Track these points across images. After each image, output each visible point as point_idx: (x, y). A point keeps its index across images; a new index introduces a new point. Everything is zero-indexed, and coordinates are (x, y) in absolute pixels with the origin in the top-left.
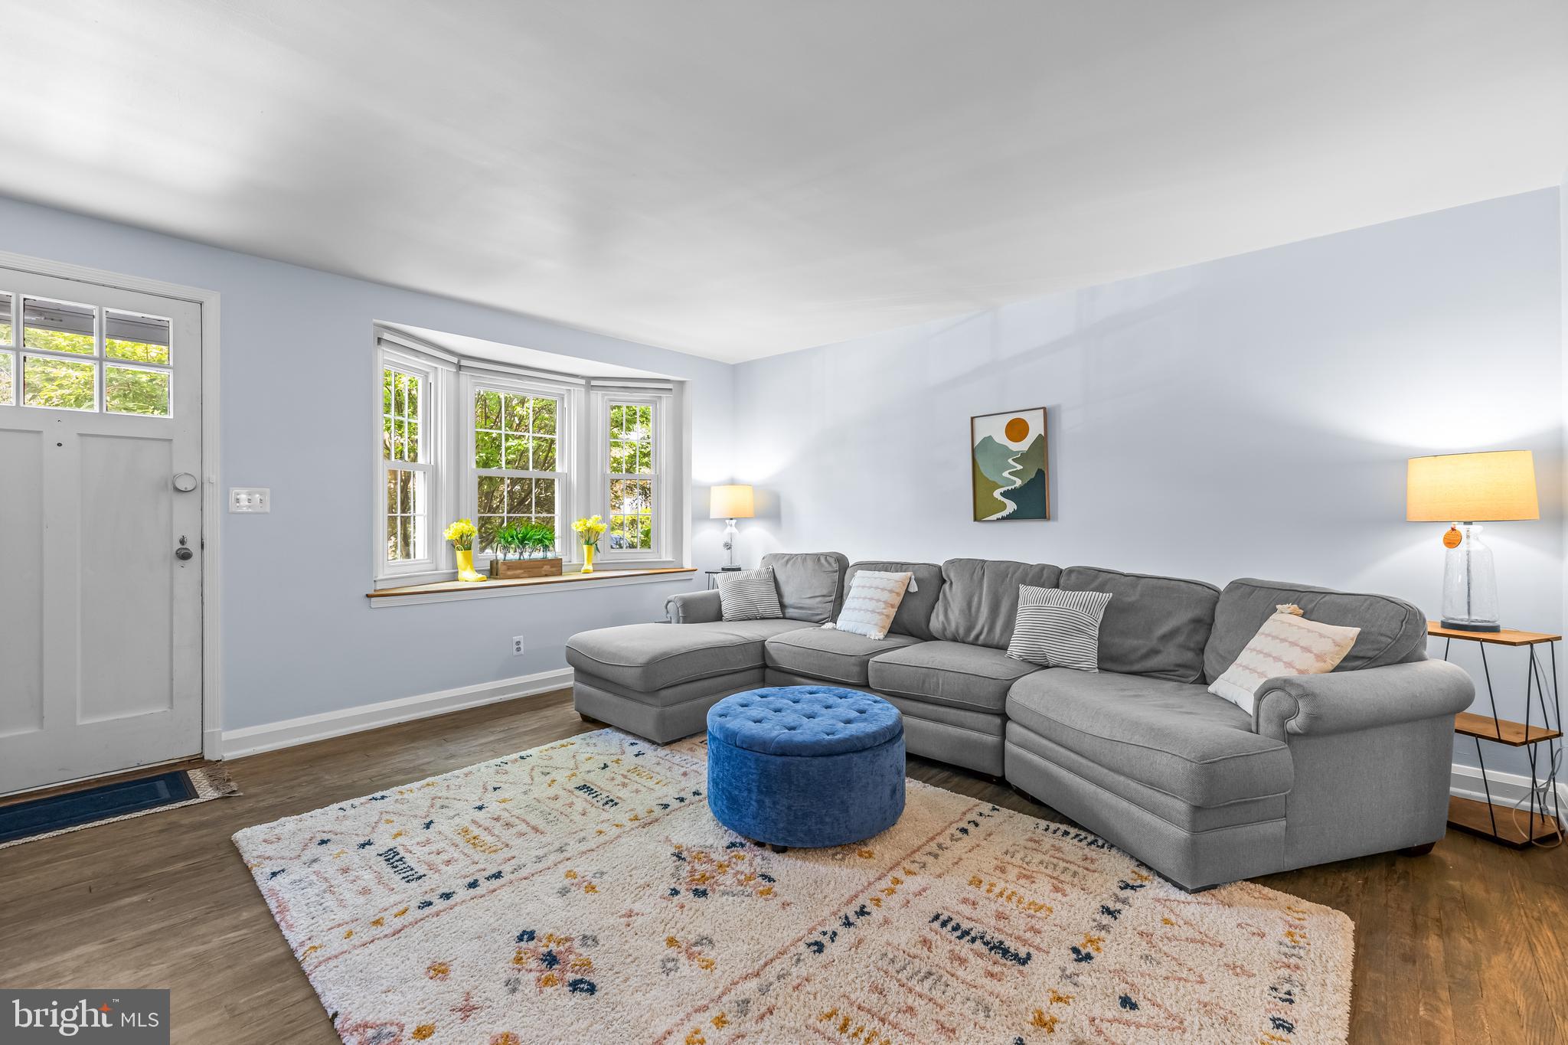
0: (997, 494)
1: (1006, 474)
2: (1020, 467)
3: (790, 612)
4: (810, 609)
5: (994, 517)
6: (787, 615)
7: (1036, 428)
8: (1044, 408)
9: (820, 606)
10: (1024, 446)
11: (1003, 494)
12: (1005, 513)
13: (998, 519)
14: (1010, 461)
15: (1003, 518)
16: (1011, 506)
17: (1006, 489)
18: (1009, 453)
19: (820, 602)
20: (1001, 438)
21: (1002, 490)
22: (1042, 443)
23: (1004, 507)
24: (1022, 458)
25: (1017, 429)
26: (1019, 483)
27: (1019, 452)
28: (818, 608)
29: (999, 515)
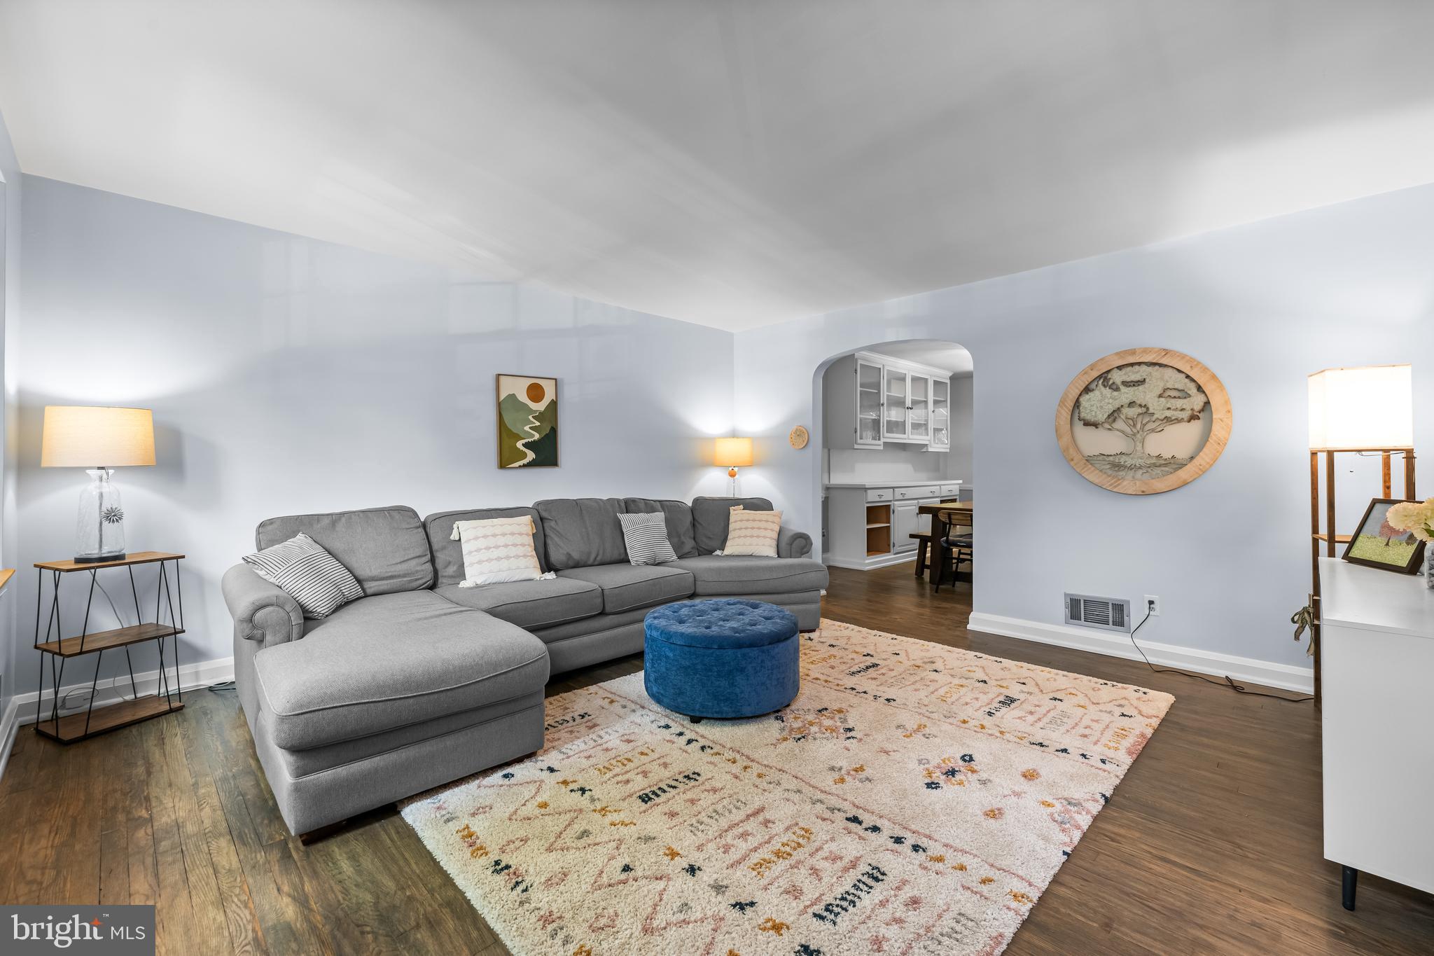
0: (519, 445)
1: (527, 428)
2: (538, 424)
3: (371, 587)
4: (404, 576)
5: (516, 464)
6: (369, 591)
7: (549, 396)
8: (556, 379)
9: (418, 568)
10: (541, 406)
11: (525, 445)
12: (525, 461)
13: (520, 466)
14: (530, 417)
15: (524, 466)
16: (531, 456)
17: (527, 440)
18: (531, 411)
19: (417, 565)
20: (523, 397)
21: (524, 441)
22: (554, 405)
23: (525, 455)
24: (540, 417)
25: (536, 392)
26: (537, 436)
27: (537, 411)
28: (417, 572)
29: (521, 463)
